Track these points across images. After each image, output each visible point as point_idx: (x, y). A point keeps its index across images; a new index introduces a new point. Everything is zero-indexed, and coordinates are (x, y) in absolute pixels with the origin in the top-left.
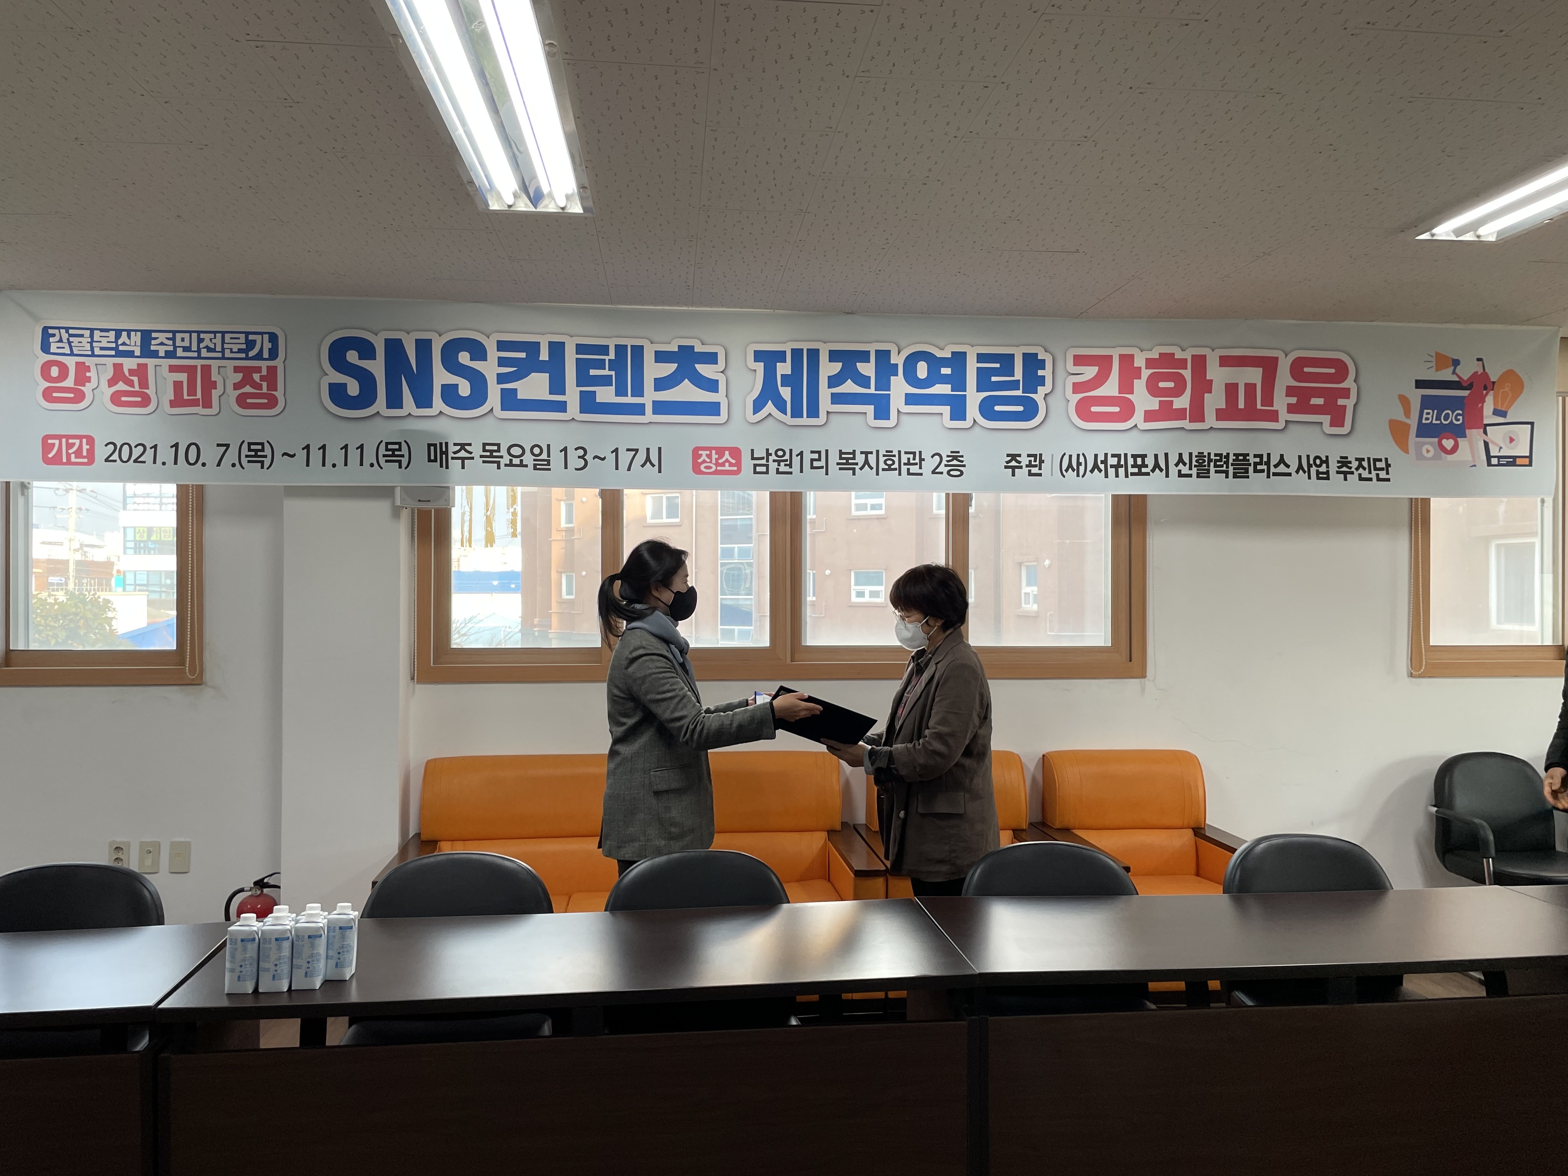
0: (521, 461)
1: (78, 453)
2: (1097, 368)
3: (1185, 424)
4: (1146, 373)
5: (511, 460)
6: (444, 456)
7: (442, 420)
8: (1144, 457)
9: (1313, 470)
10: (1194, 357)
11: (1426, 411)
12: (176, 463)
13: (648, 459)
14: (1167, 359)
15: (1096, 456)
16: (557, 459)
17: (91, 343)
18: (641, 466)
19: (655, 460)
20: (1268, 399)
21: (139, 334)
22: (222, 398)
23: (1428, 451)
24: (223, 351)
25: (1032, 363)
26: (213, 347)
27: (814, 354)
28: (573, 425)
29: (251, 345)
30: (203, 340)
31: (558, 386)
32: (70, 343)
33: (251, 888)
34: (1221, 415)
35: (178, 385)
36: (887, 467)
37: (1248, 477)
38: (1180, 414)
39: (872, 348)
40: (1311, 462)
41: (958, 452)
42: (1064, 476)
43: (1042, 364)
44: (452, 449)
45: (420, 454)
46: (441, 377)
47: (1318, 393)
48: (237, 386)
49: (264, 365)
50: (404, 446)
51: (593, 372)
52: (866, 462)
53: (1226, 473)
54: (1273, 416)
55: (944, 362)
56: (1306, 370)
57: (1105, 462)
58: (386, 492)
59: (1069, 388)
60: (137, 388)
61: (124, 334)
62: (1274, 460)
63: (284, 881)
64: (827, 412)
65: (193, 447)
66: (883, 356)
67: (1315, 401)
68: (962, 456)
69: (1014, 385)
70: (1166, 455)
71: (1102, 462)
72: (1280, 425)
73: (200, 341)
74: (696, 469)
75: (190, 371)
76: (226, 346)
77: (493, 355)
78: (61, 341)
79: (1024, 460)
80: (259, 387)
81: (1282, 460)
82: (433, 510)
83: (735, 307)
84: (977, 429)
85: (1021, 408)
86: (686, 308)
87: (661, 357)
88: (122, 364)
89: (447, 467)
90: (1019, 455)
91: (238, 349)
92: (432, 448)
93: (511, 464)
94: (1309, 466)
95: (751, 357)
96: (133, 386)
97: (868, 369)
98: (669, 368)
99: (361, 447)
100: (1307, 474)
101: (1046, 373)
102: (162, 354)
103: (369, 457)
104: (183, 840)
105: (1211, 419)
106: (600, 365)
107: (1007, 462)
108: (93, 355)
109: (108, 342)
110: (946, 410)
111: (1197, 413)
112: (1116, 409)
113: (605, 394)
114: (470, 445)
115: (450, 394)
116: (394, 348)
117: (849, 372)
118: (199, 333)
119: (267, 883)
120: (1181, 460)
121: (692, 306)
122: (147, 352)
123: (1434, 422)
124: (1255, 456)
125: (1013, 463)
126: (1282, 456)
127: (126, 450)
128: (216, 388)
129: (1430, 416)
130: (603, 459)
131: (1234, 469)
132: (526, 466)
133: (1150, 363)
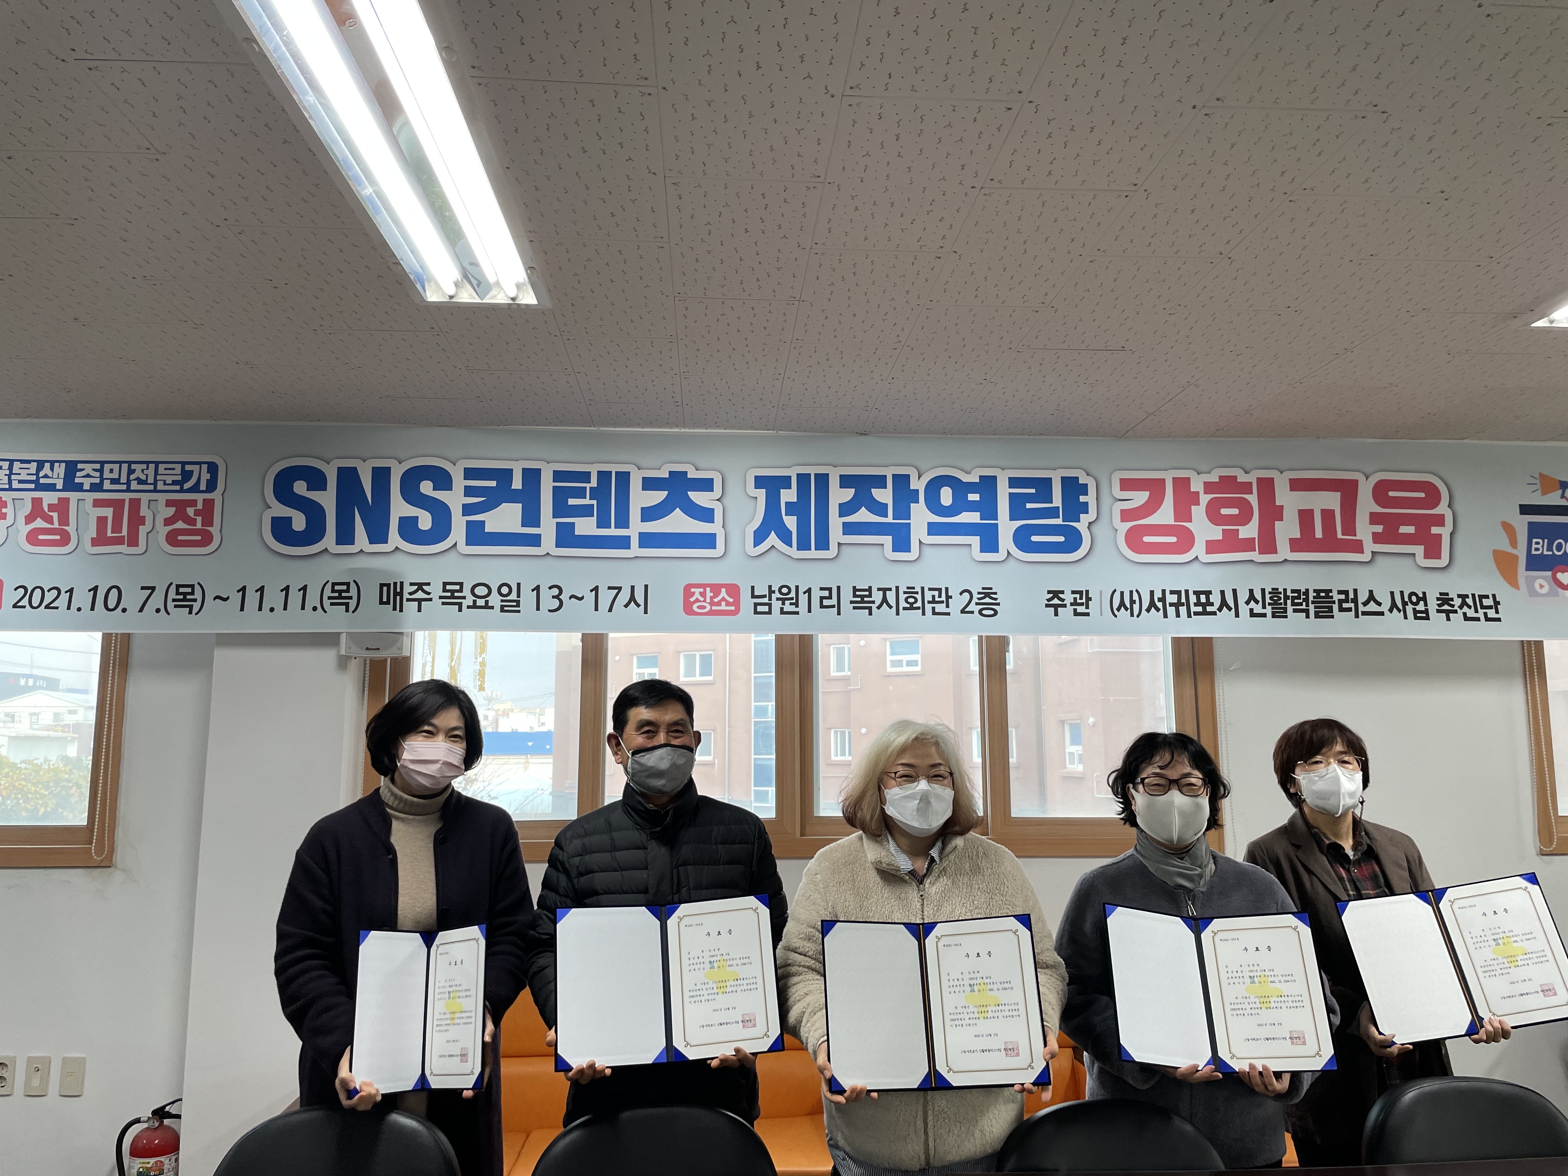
0: (487, 602)
2: (1148, 493)
3: (1254, 555)
4: (1205, 499)
5: (475, 602)
6: (398, 597)
7: (399, 557)
8: (1208, 593)
9: (1409, 608)
10: (1260, 480)
11: (1534, 540)
12: (92, 609)
13: (632, 599)
14: (1228, 483)
15: (1152, 593)
16: (528, 599)
17: (9, 476)
18: (624, 606)
19: (640, 599)
20: (1350, 526)
21: (63, 465)
22: (150, 535)
23: (1542, 586)
24: (155, 484)
25: (1073, 488)
26: (143, 478)
27: (822, 480)
28: (549, 560)
29: (186, 475)
30: (134, 471)
31: (531, 517)
33: (149, 1118)
34: (1295, 545)
35: (101, 521)
36: (908, 606)
37: (1332, 617)
38: (1247, 545)
39: (889, 473)
40: (1406, 599)
41: (991, 589)
42: (1116, 616)
43: (1084, 490)
44: (408, 589)
45: (371, 595)
46: (399, 508)
47: (1407, 519)
48: (168, 522)
49: (200, 497)
50: (353, 587)
51: (572, 502)
52: (885, 600)
53: (1307, 612)
54: (1358, 547)
55: (972, 487)
56: (1391, 494)
57: (1163, 599)
58: (329, 640)
59: (1117, 516)
60: (56, 525)
61: (47, 465)
62: (1362, 598)
63: (185, 1110)
64: (838, 543)
65: (114, 592)
66: (901, 481)
67: (1406, 529)
68: (996, 593)
70: (1235, 591)
71: (1159, 600)
72: (1366, 557)
73: (131, 472)
74: (688, 609)
75: (117, 505)
76: (159, 477)
77: (459, 482)
79: (1068, 598)
81: (1371, 597)
82: (389, 660)
83: (733, 427)
84: (1011, 561)
85: (1061, 539)
86: (678, 430)
87: (649, 484)
88: (41, 499)
89: (401, 610)
90: (1062, 592)
91: (173, 481)
92: (385, 588)
93: (474, 606)
94: (1405, 604)
95: (751, 482)
96: (52, 523)
97: (884, 495)
98: (658, 497)
99: (304, 589)
100: (1402, 612)
101: (1089, 499)
102: (87, 487)
103: (313, 599)
104: (78, 1055)
105: (1284, 551)
106: (581, 493)
107: (1048, 600)
108: (10, 489)
109: (28, 474)
110: (975, 541)
111: (1268, 544)
112: (1173, 539)
113: (585, 526)
114: (428, 584)
115: (409, 529)
116: (347, 477)
117: (863, 499)
118: (130, 463)
119: (168, 1112)
120: (1252, 597)
121: (685, 427)
122: (70, 484)
123: (1545, 553)
124: (1340, 592)
125: (1056, 601)
126: (1371, 592)
127: (38, 594)
128: (144, 524)
129: (1539, 546)
130: (581, 599)
131: (1316, 607)
132: (492, 608)
133: (1209, 487)
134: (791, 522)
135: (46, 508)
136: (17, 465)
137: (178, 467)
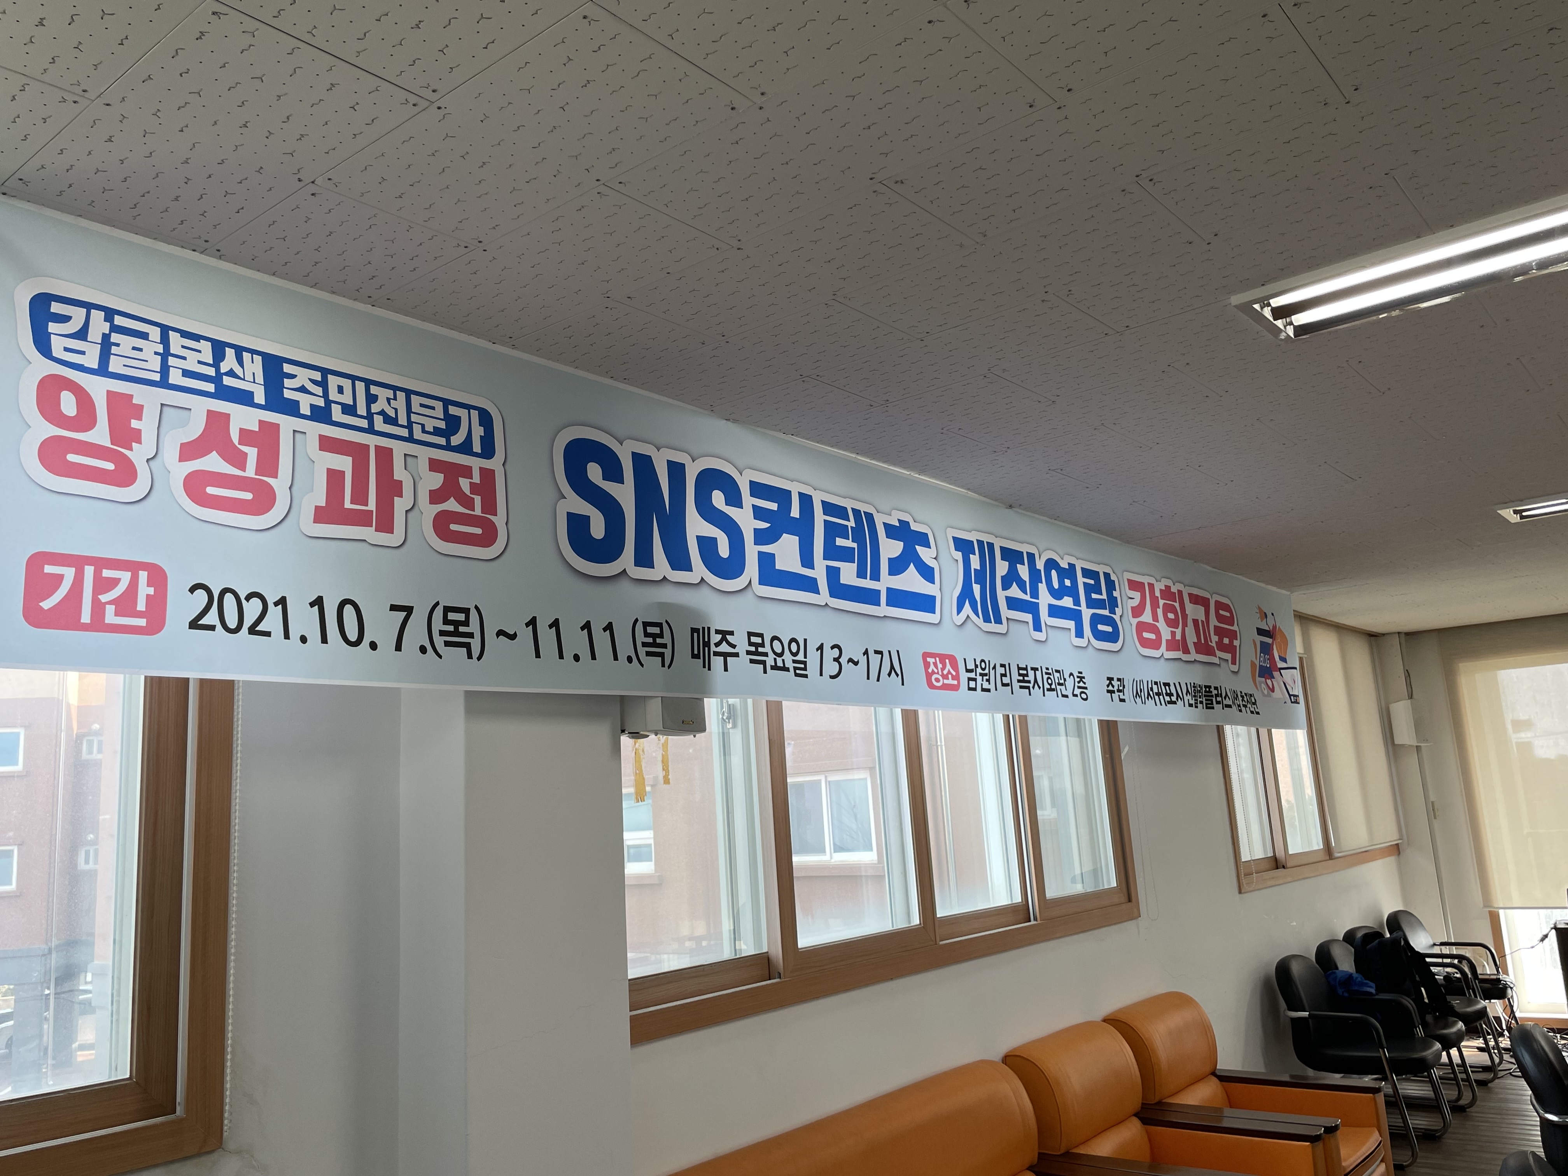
0: (784, 662)
4: (1161, 603)
5: (774, 661)
6: (707, 649)
7: (704, 591)
13: (892, 666)
14: (1168, 592)
15: (1148, 683)
16: (813, 660)
17: (162, 357)
18: (888, 675)
19: (897, 667)
21: (262, 359)
22: (410, 515)
24: (408, 426)
26: (392, 414)
27: (991, 549)
28: (826, 612)
29: (453, 424)
30: (375, 397)
31: (807, 555)
32: (106, 345)
35: (334, 477)
39: (1024, 550)
42: (1136, 703)
43: (1114, 586)
44: (714, 638)
45: (683, 643)
46: (696, 524)
48: (436, 497)
49: (475, 464)
50: (666, 630)
51: (838, 542)
52: (1036, 680)
53: (1203, 703)
55: (1066, 573)
59: (1130, 612)
60: (250, 471)
61: (230, 353)
64: (1006, 617)
65: (349, 608)
66: (1031, 560)
68: (1085, 678)
69: (1103, 605)
70: (1180, 684)
73: (371, 398)
75: (358, 452)
77: (749, 500)
78: (82, 334)
79: (1116, 685)
84: (1091, 649)
87: (889, 531)
88: (227, 416)
89: (710, 668)
90: (1113, 679)
92: (695, 635)
93: (774, 667)
95: (952, 544)
96: (241, 467)
97: (1024, 572)
98: (897, 547)
99: (610, 628)
101: (1117, 594)
102: (305, 410)
103: (624, 647)
106: (842, 533)
109: (199, 362)
110: (1071, 625)
111: (1187, 649)
113: (849, 574)
114: (730, 633)
115: (706, 550)
116: (644, 469)
117: (1013, 574)
118: (368, 383)
122: (277, 399)
124: (1215, 688)
125: (1111, 688)
127: (230, 604)
128: (400, 496)
130: (856, 664)
131: (1206, 700)
132: (788, 670)
134: (977, 590)
135: (235, 437)
136: (174, 338)
137: (437, 406)
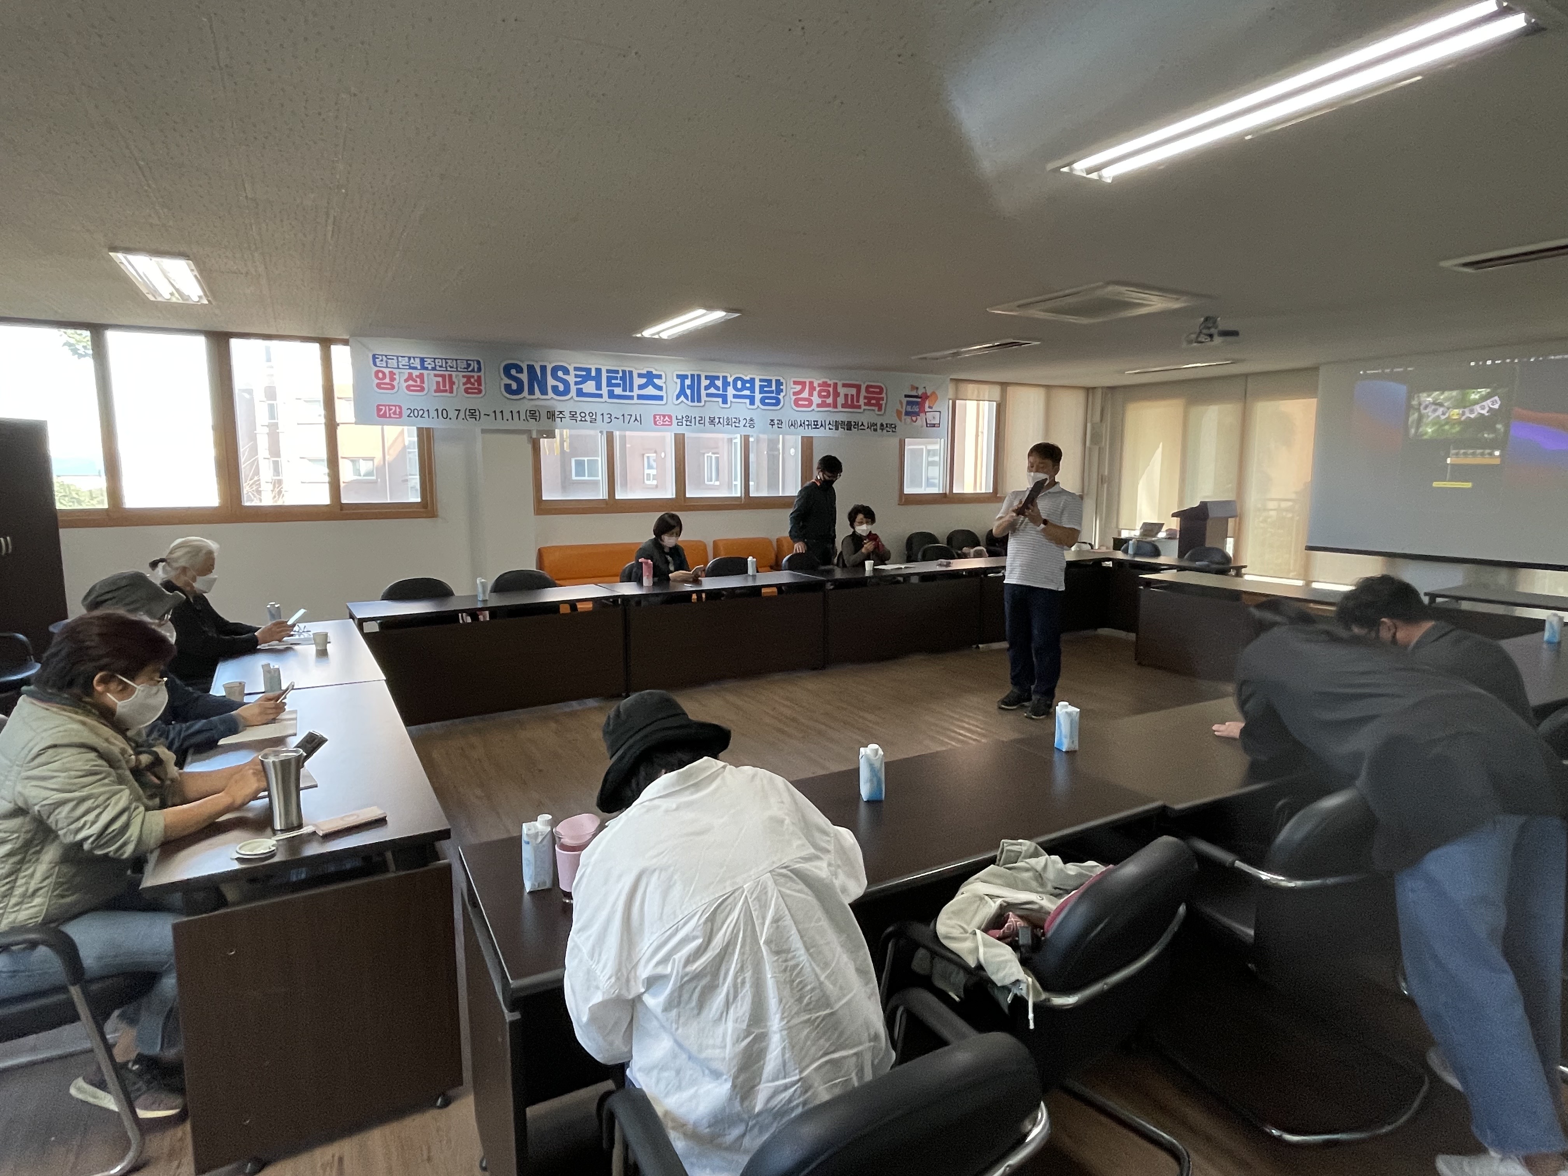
0: (586, 419)
1: (395, 413)
2: (801, 386)
3: (831, 409)
4: (818, 389)
7: (552, 402)
8: (817, 421)
9: (872, 428)
10: (834, 383)
12: (439, 418)
13: (636, 419)
14: (825, 384)
15: (801, 421)
16: (599, 418)
17: (398, 363)
18: (634, 422)
19: (638, 419)
20: (858, 401)
23: (908, 421)
24: (457, 368)
25: (778, 383)
27: (699, 376)
29: (469, 365)
30: (448, 362)
31: (599, 387)
32: (387, 362)
34: (843, 406)
35: (438, 383)
36: (727, 424)
37: (851, 430)
38: (829, 405)
39: (721, 375)
40: (872, 425)
41: (753, 418)
42: (788, 429)
43: (782, 384)
44: (557, 413)
45: (543, 415)
46: (551, 382)
47: (874, 398)
48: (464, 384)
49: (476, 375)
51: (613, 381)
52: (719, 422)
53: (844, 428)
54: (859, 407)
55: (747, 382)
56: (870, 389)
59: (792, 394)
60: (418, 383)
61: (412, 359)
62: (860, 424)
64: (704, 400)
65: (445, 411)
66: (725, 378)
67: (873, 402)
68: (753, 420)
69: (772, 392)
70: (825, 421)
71: (803, 423)
72: (861, 410)
73: (446, 363)
74: (655, 423)
75: (443, 376)
76: (458, 366)
77: (572, 372)
78: (382, 360)
79: (776, 422)
80: (473, 384)
81: (862, 424)
83: (670, 356)
84: (759, 409)
85: (775, 401)
87: (640, 376)
91: (464, 367)
93: (581, 420)
97: (719, 383)
98: (644, 381)
99: (519, 412)
100: (870, 430)
102: (430, 368)
103: (523, 417)
105: (839, 408)
106: (616, 378)
107: (770, 423)
108: (398, 368)
110: (748, 401)
111: (835, 406)
112: (808, 403)
113: (618, 391)
114: (564, 412)
115: (555, 389)
116: (531, 368)
117: (712, 385)
118: (445, 359)
120: (830, 424)
123: (910, 411)
124: (854, 422)
125: (772, 423)
126: (862, 422)
129: (909, 408)
130: (618, 419)
131: (847, 427)
132: (587, 421)
133: (819, 385)
134: (688, 392)
135: (415, 377)
136: (400, 359)
137: (465, 362)
